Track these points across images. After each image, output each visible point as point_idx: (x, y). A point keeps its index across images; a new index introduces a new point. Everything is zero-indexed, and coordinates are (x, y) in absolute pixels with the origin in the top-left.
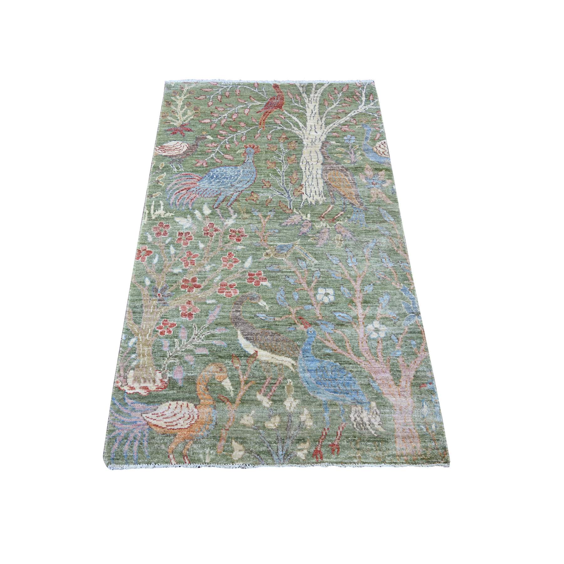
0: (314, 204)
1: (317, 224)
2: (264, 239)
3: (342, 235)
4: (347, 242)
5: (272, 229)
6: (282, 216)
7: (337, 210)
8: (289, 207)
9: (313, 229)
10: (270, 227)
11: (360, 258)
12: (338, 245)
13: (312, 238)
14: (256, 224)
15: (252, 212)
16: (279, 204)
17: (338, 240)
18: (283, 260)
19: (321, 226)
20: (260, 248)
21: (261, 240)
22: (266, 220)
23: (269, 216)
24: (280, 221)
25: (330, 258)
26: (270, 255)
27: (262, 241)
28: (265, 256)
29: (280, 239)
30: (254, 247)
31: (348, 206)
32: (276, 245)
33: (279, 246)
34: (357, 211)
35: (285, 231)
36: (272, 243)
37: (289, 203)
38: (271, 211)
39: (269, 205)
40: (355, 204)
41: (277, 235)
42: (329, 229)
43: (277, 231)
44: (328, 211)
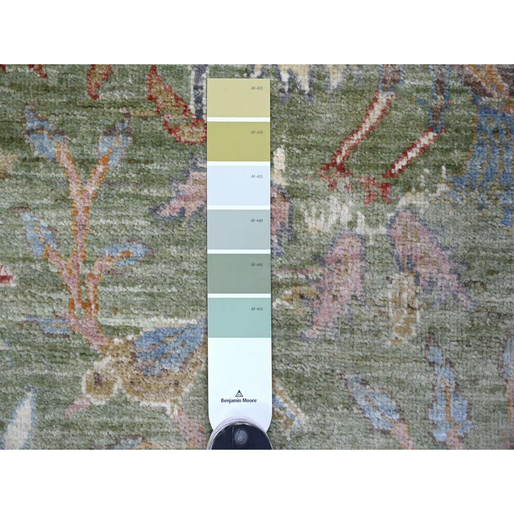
0: (306, 88)
1: (314, 210)
2: (84, 298)
3: (417, 277)
4: (435, 315)
5: (115, 240)
6: (162, 160)
7: (405, 122)
8: (192, 107)
9: (294, 239)
10: (109, 227)
11: (485, 398)
12: (399, 330)
13: (288, 292)
14: (46, 207)
15: (29, 139)
16: (150, 86)
17: (397, 303)
18: (163, 410)
19: (333, 219)
20: (67, 350)
21: (72, 305)
22: (91, 189)
23: (106, 160)
24: (154, 192)
25: (362, 402)
26: (110, 384)
27: (78, 306)
28: (89, 390)
29: (151, 295)
30: (40, 339)
31: (457, 100)
32: (137, 330)
33: (148, 336)
34: (496, 132)
35: (174, 251)
36: (117, 321)
37: (192, 83)
38: (110, 131)
39: (102, 96)
40: (488, 89)
41: (139, 271)
42: (364, 239)
43: (138, 250)
44: (366, 127)
